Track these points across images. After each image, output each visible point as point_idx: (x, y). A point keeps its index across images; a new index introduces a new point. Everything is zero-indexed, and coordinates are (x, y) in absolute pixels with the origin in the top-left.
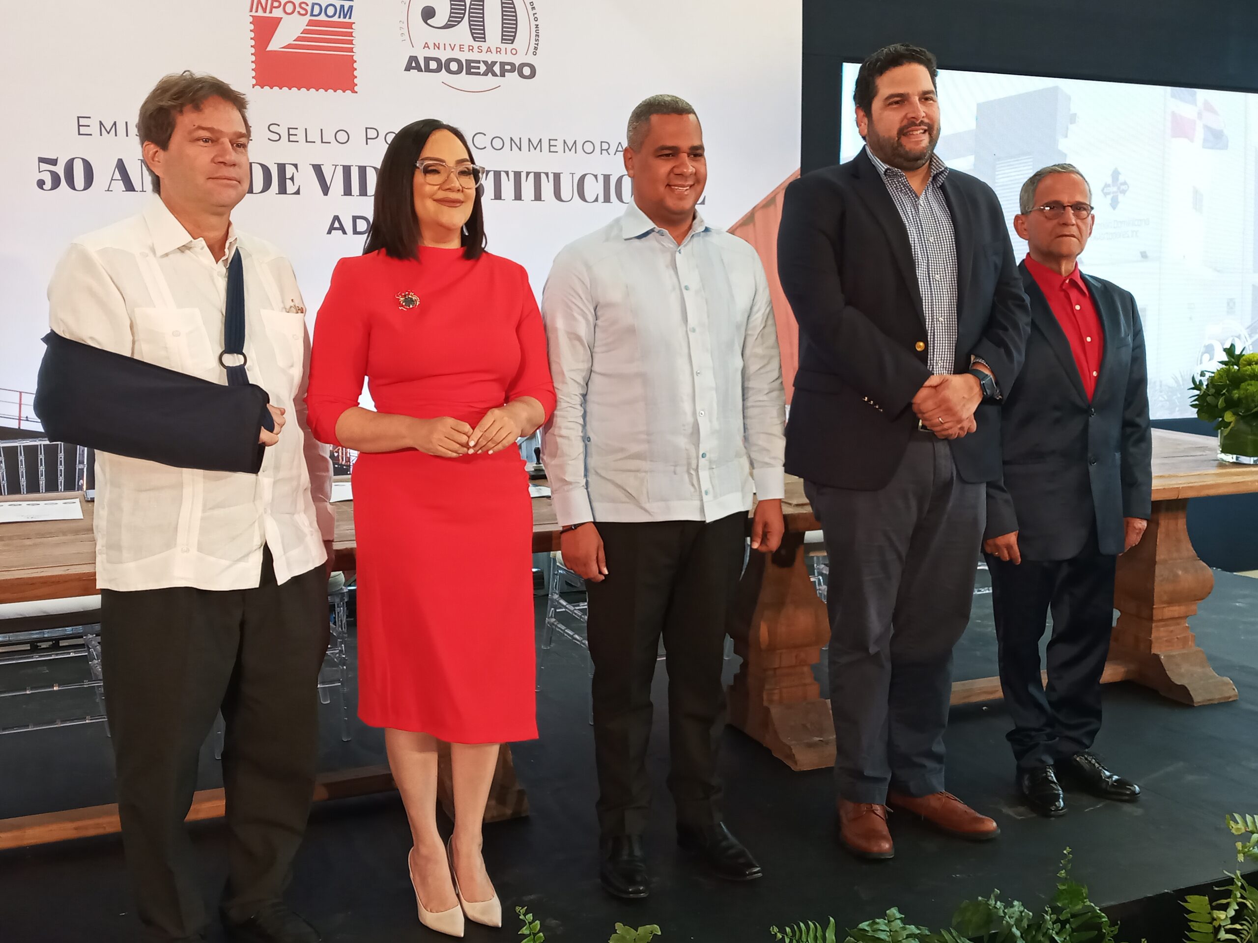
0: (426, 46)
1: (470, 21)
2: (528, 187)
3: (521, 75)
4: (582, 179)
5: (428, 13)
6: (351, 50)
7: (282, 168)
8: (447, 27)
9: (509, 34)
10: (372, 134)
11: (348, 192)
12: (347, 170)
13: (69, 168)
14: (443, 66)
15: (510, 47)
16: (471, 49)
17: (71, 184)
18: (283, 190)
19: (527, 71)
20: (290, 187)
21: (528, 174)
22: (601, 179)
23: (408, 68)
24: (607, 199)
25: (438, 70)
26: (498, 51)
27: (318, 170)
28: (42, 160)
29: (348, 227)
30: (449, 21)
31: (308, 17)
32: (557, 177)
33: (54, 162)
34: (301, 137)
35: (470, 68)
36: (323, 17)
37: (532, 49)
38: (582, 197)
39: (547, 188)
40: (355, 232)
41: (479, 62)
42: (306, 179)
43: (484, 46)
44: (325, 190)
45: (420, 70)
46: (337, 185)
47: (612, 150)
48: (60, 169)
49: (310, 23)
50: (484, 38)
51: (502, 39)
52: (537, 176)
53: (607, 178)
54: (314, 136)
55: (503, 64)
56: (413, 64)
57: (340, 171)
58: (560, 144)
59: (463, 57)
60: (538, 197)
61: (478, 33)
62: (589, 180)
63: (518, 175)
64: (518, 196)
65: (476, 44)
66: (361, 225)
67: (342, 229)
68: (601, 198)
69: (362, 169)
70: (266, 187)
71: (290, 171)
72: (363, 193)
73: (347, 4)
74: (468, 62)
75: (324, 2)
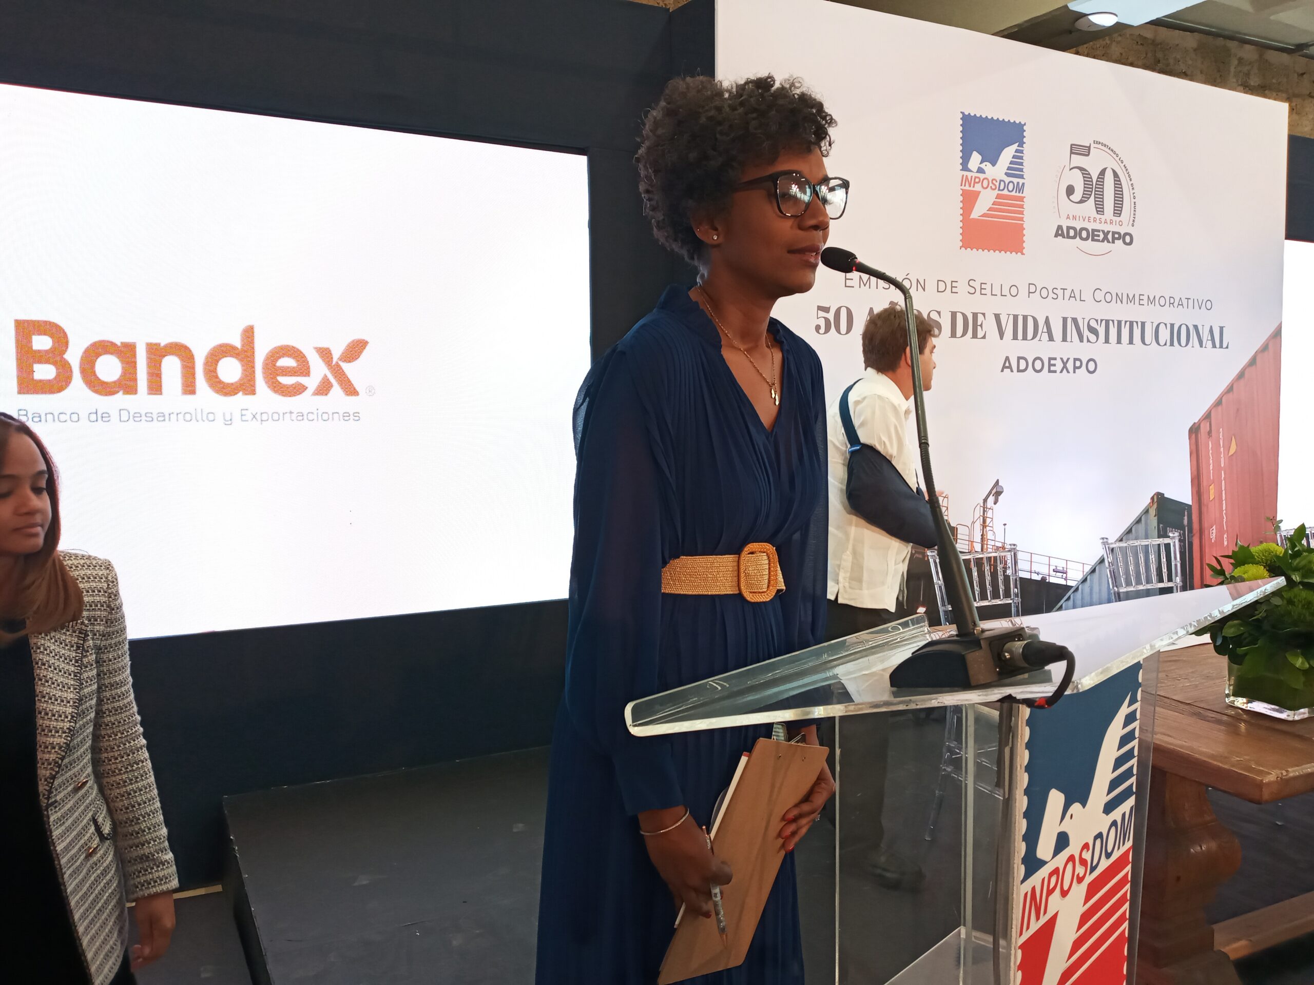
0: (1068, 217)
1: (1095, 197)
2: (1125, 333)
3: (1124, 242)
4: (1157, 327)
5: (1070, 190)
6: (1022, 219)
7: (975, 316)
8: (1081, 201)
9: (1118, 208)
10: (1032, 289)
11: (1015, 337)
12: (1016, 318)
13: (837, 315)
14: (1078, 234)
15: (1118, 219)
16: (1095, 220)
17: (838, 330)
18: (975, 336)
19: (1128, 239)
20: (980, 334)
21: (1126, 322)
22: (1169, 326)
23: (1056, 236)
24: (1172, 344)
25: (1074, 237)
26: (1111, 222)
27: (997, 317)
28: (820, 308)
29: (1014, 366)
30: (1083, 197)
31: (997, 192)
32: (1143, 324)
33: (826, 310)
34: (988, 291)
35: (1093, 235)
36: (1005, 192)
37: (1131, 222)
38: (1158, 342)
40: (1019, 371)
41: (1099, 231)
42: (989, 326)
43: (1103, 218)
44: (1002, 335)
45: (1064, 237)
46: (1009, 331)
47: (1176, 304)
48: (831, 316)
49: (998, 196)
50: (1103, 212)
51: (1114, 213)
53: (1172, 326)
54: (997, 291)
55: (1114, 233)
57: (1011, 319)
58: (1145, 298)
60: (1131, 342)
61: (1100, 209)
62: (1162, 327)
63: (1119, 322)
64: (1119, 341)
65: (1098, 216)
66: (1023, 365)
67: (1010, 367)
68: (1168, 343)
69: (1025, 318)
70: (965, 333)
71: (980, 317)
72: (1025, 338)
73: (1021, 181)
74: (1093, 230)
75: (1007, 179)
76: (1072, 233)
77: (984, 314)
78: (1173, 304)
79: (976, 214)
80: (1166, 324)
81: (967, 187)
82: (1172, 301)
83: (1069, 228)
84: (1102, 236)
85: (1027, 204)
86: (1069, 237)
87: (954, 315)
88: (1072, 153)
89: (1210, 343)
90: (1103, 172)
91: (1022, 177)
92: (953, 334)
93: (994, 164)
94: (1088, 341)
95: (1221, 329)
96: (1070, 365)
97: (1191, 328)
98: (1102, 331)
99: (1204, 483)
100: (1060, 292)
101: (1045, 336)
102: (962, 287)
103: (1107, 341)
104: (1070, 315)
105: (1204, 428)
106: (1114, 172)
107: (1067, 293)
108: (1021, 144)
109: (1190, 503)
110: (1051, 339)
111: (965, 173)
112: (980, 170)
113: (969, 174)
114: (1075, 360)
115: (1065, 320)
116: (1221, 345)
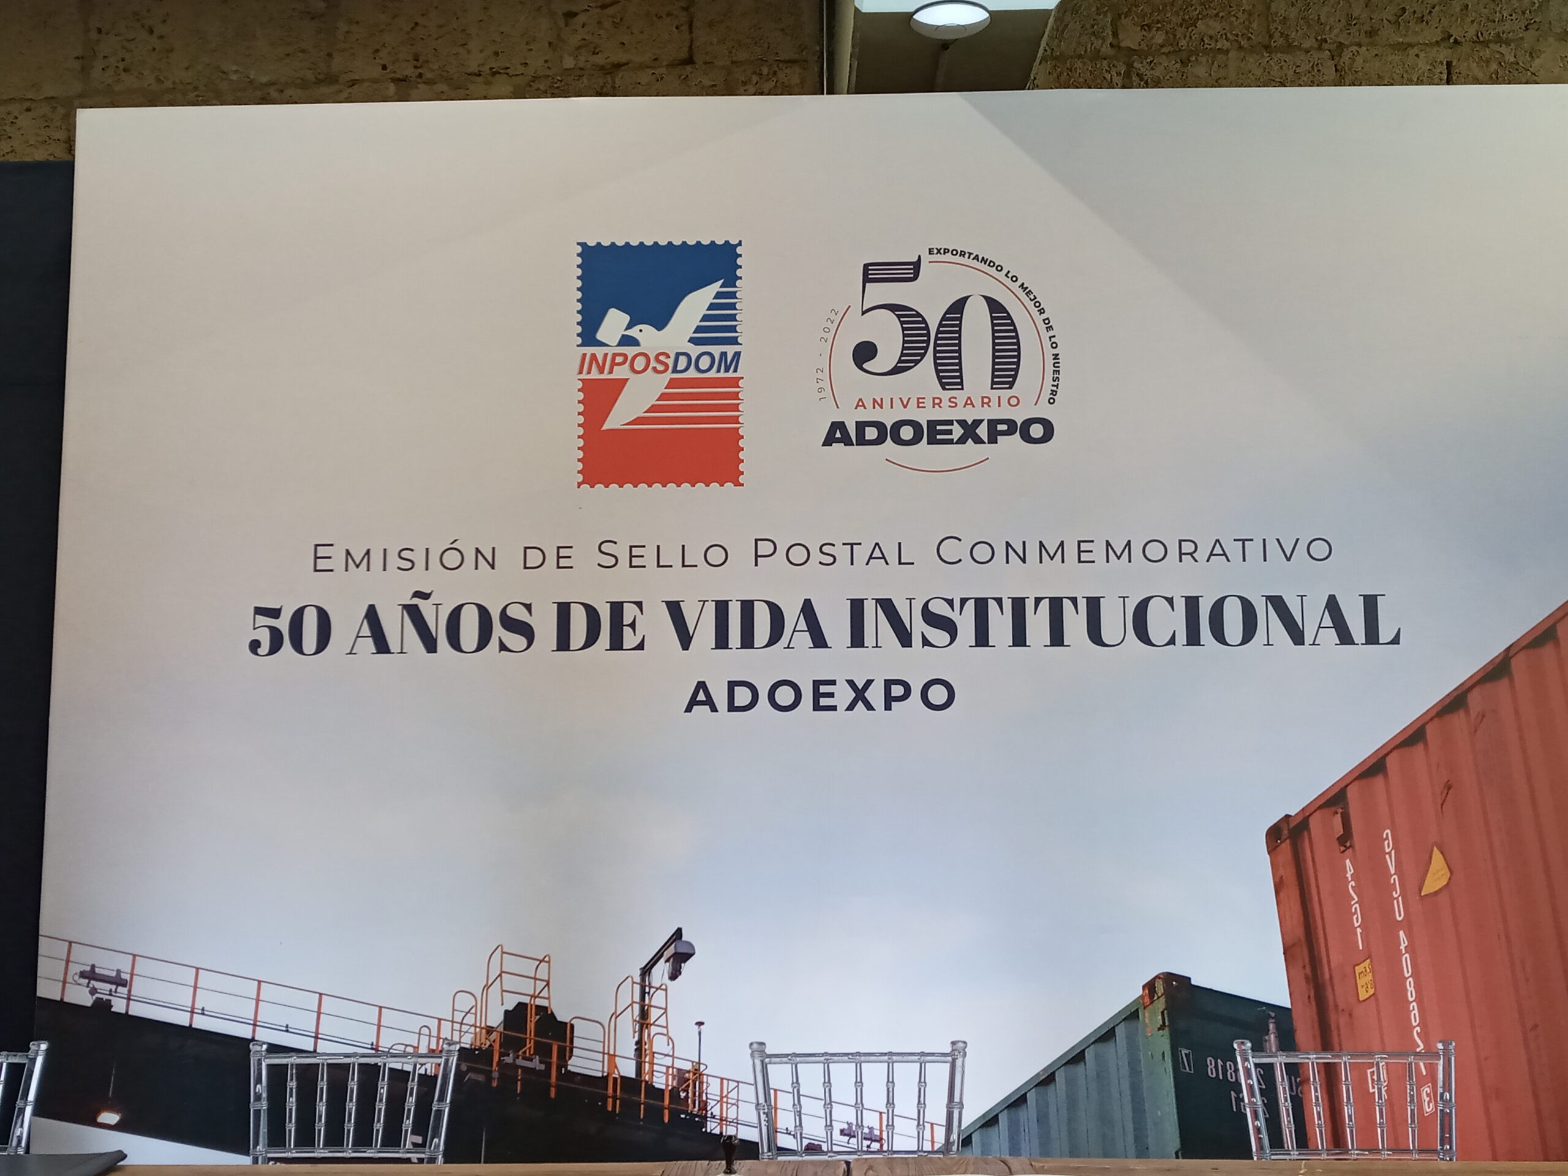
0: (860, 404)
1: (935, 358)
2: (1038, 624)
3: (1027, 437)
4: (1143, 606)
5: (864, 353)
6: (735, 420)
7: (617, 609)
8: (896, 371)
9: (1005, 374)
10: (765, 548)
11: (722, 641)
12: (722, 608)
13: (298, 618)
14: (889, 433)
15: (1005, 394)
16: (937, 403)
17: (298, 646)
18: (617, 644)
19: (1037, 431)
20: (630, 639)
21: (1038, 601)
22: (1180, 605)
23: (829, 441)
24: (1193, 639)
25: (880, 441)
26: (986, 402)
27: (675, 609)
28: (259, 611)
29: (721, 700)
30: (900, 361)
31: (669, 375)
32: (1094, 604)
33: (275, 613)
34: (650, 560)
35: (932, 433)
36: (692, 373)
37: (1046, 394)
38: (1142, 634)
39: (1075, 623)
40: (732, 708)
41: (950, 423)
42: (655, 625)
43: (960, 396)
44: (685, 640)
45: (848, 442)
46: (705, 633)
47: (1202, 554)
48: (283, 624)
49: (672, 384)
50: (961, 383)
51: (993, 383)
52: (1056, 604)
53: (1192, 604)
54: (671, 556)
55: (993, 424)
56: (837, 434)
57: (710, 610)
58: (1099, 549)
59: (922, 418)
60: (1057, 638)
61: (951, 379)
62: (1156, 608)
63: (1019, 604)
64: (1021, 639)
65: (946, 395)
66: (743, 696)
67: (710, 702)
68: (1182, 638)
69: (747, 607)
70: (591, 639)
71: (629, 613)
72: (747, 641)
73: (730, 350)
74: (932, 424)
75: (695, 351)
76: (871, 433)
77: (639, 605)
78: (1191, 554)
79: (618, 419)
80: (1170, 601)
81: (595, 375)
82: (1188, 547)
83: (861, 426)
84: (957, 431)
85: (746, 390)
86: (862, 441)
87: (564, 610)
88: (866, 279)
89: (1331, 635)
90: (958, 307)
91: (734, 341)
92: (563, 644)
93: (660, 324)
94: (926, 642)
95: (1370, 604)
96: (876, 695)
97: (1260, 606)
98: (966, 622)
99: (1334, 956)
100: (843, 553)
101: (804, 639)
102: (584, 557)
103: (982, 639)
104: (870, 594)
105: (1330, 825)
106: (994, 306)
107: (862, 553)
108: (731, 279)
109: (1283, 999)
110: (819, 640)
111: (589, 350)
112: (627, 341)
113: (599, 351)
114: (888, 684)
115: (857, 606)
116: (1372, 637)
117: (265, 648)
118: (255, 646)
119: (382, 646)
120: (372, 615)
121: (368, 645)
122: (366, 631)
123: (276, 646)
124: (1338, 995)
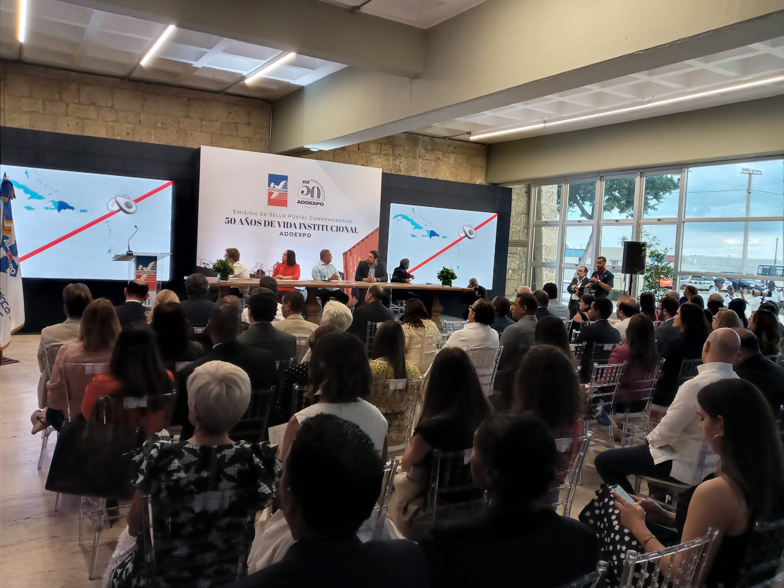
0: (302, 198)
1: (311, 194)
2: (321, 228)
3: (321, 205)
4: (332, 227)
5: (303, 192)
6: (287, 199)
7: (272, 222)
8: (306, 195)
9: (319, 196)
10: (290, 216)
11: (284, 227)
12: (284, 223)
13: (231, 219)
14: (305, 203)
15: (319, 199)
16: (311, 199)
17: (231, 223)
18: (271, 226)
19: (322, 204)
20: (273, 226)
21: (321, 225)
22: (336, 227)
23: (298, 203)
24: (337, 231)
25: (304, 203)
26: (316, 200)
27: (279, 222)
28: (226, 218)
29: (284, 234)
31: (279, 192)
32: (327, 226)
33: (228, 218)
34: (276, 216)
35: (310, 203)
36: (282, 192)
37: (323, 200)
38: (332, 230)
39: (325, 228)
40: (285, 235)
42: (276, 224)
43: (313, 199)
44: (280, 226)
45: (300, 203)
46: (282, 226)
47: (339, 221)
48: (229, 220)
49: (279, 193)
50: (314, 197)
51: (317, 198)
52: (323, 225)
53: (337, 227)
54: (278, 216)
55: (317, 203)
56: (299, 202)
57: (283, 223)
58: (328, 219)
59: (309, 201)
60: (323, 230)
61: (312, 196)
62: (333, 227)
63: (319, 225)
64: (318, 230)
66: (286, 234)
67: (282, 234)
68: (336, 231)
69: (287, 223)
70: (268, 225)
71: (273, 222)
72: (287, 227)
73: (287, 190)
74: (310, 202)
75: (282, 189)
76: (303, 202)
79: (272, 197)
81: (270, 191)
82: (337, 220)
83: (302, 201)
84: (313, 203)
85: (288, 195)
86: (302, 203)
87: (265, 221)
88: (303, 183)
89: (351, 232)
90: (314, 187)
91: (287, 189)
92: (265, 226)
93: (278, 185)
94: (308, 229)
95: (355, 228)
96: (302, 235)
97: (344, 228)
98: (313, 227)
99: (348, 268)
100: (299, 217)
101: (294, 227)
102: (268, 215)
103: (314, 229)
104: (302, 223)
105: (349, 253)
106: (318, 188)
107: (301, 217)
108: (287, 181)
109: (343, 272)
110: (296, 228)
111: (269, 188)
112: (274, 187)
113: (270, 188)
114: (304, 234)
115: (300, 224)
116: (355, 232)
117: (227, 223)
118: (226, 222)
119: (242, 224)
120: (241, 220)
121: (240, 224)
122: (240, 222)
123: (228, 223)
124: (349, 272)
